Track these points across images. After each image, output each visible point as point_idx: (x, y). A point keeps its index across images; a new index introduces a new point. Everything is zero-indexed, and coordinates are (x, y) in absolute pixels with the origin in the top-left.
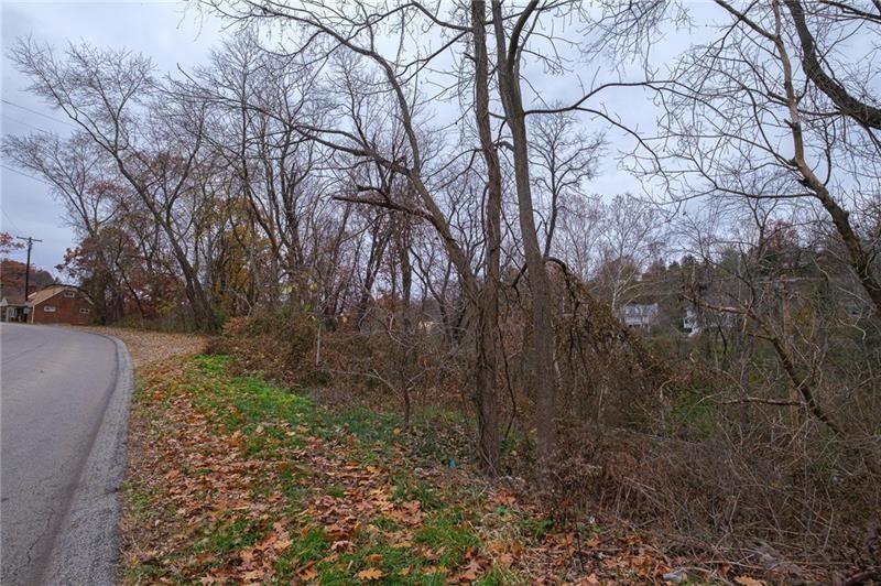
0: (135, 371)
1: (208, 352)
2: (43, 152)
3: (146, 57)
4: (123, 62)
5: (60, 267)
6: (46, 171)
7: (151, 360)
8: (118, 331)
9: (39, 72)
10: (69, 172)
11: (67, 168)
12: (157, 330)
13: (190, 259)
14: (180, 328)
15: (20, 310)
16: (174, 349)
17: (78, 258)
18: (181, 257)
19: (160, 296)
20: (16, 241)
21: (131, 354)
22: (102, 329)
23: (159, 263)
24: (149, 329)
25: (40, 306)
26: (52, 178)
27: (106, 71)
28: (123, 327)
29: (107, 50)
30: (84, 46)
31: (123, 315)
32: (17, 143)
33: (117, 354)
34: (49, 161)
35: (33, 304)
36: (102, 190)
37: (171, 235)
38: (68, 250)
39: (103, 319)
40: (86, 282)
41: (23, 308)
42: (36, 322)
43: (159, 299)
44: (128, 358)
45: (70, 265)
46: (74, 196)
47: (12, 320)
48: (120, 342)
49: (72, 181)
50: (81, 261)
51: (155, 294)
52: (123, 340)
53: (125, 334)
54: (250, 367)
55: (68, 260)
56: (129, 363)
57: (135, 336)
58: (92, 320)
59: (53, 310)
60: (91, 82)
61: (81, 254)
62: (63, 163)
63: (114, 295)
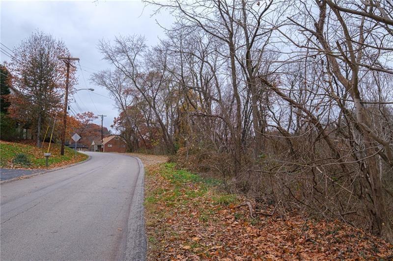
0: (145, 168)
1: (169, 162)
2: (106, 78)
3: (142, 36)
4: (134, 40)
5: (112, 126)
6: (106, 86)
7: (150, 164)
8: (138, 155)
9: (106, 52)
10: (115, 85)
11: (115, 83)
12: (152, 154)
13: (164, 122)
14: (161, 153)
15: (99, 147)
16: (158, 161)
17: (119, 121)
18: (160, 121)
19: (152, 138)
20: (95, 116)
21: (143, 163)
22: (131, 154)
23: (152, 123)
24: (149, 154)
25: (106, 145)
26: (109, 88)
27: (129, 44)
28: (139, 153)
29: (128, 36)
30: (120, 37)
31: (138, 147)
32: (96, 76)
33: (138, 163)
34: (108, 81)
35: (104, 143)
36: (128, 92)
37: (155, 111)
38: (115, 118)
39: (131, 150)
40: (123, 133)
41: (101, 146)
42: (105, 151)
43: (152, 140)
44: (142, 164)
45: (116, 125)
46: (117, 95)
47: (96, 151)
48: (139, 159)
49: (116, 90)
50: (120, 123)
51: (151, 137)
52: (140, 158)
53: (140, 155)
54: (183, 167)
55: (115, 123)
56: (142, 165)
57: (144, 157)
58: (127, 150)
59: (111, 146)
60: (123, 51)
61: (120, 120)
62: (112, 81)
63: (134, 139)
